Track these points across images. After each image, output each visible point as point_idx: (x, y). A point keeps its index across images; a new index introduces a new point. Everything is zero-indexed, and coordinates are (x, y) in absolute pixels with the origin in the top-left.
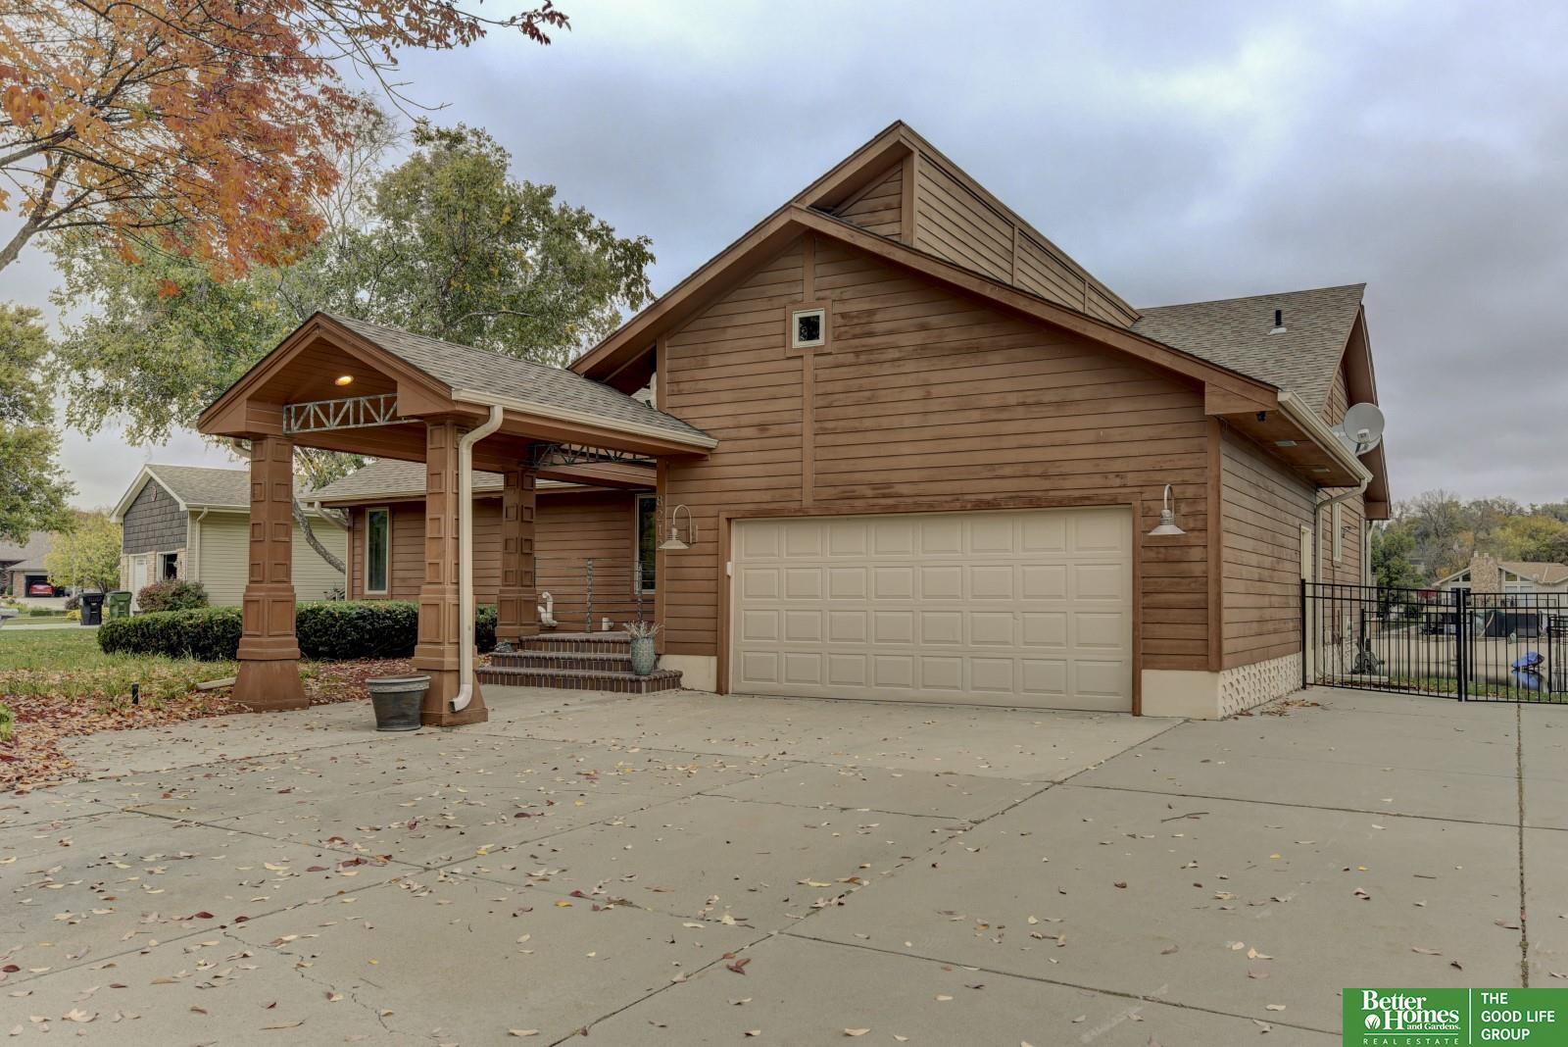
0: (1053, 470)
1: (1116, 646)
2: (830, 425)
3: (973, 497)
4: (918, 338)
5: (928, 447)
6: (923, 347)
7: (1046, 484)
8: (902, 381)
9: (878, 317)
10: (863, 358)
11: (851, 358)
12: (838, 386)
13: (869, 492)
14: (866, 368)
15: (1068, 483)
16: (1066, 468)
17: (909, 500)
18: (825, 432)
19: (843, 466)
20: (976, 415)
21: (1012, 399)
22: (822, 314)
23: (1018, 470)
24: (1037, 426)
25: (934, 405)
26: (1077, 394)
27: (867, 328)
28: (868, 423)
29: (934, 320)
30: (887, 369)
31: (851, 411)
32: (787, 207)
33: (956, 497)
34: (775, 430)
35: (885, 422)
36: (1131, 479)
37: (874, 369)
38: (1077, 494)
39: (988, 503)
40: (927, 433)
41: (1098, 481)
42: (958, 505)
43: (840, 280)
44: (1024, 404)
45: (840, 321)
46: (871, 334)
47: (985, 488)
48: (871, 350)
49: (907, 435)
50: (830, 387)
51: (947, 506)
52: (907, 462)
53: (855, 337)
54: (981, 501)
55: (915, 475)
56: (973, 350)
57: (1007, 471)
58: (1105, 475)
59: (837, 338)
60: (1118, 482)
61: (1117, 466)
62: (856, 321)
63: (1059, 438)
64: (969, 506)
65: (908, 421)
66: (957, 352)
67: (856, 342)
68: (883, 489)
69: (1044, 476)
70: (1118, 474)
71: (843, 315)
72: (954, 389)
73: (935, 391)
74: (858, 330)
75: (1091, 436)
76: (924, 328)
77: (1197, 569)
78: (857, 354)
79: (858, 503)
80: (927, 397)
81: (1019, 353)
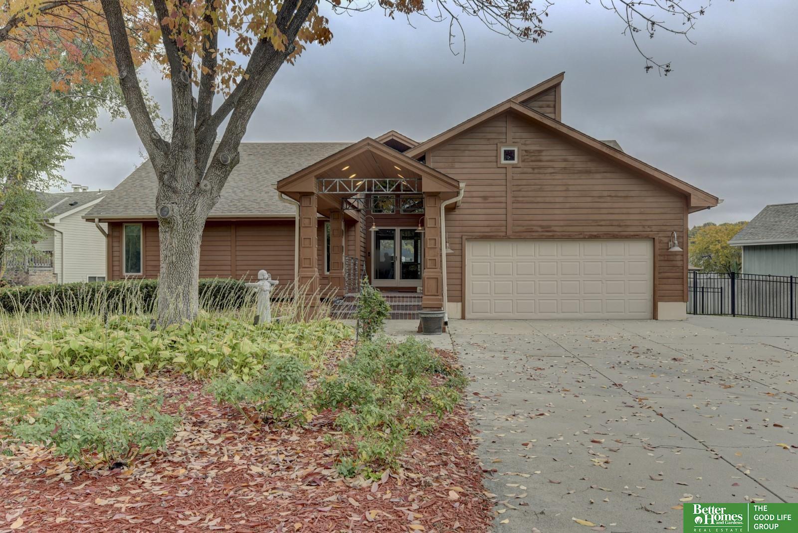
0: (622, 224)
1: (644, 293)
2: (520, 199)
3: (588, 233)
4: (563, 165)
5: (567, 211)
6: (565, 168)
7: (620, 229)
8: (555, 182)
9: (544, 153)
10: (536, 171)
11: (530, 170)
12: (524, 182)
13: (540, 229)
14: (538, 175)
15: (629, 229)
16: (628, 223)
17: (558, 233)
18: (518, 202)
19: (527, 217)
20: (589, 199)
21: (605, 194)
22: (516, 149)
23: (608, 223)
24: (616, 205)
25: (570, 194)
26: (632, 194)
27: (538, 158)
28: (539, 199)
29: (570, 158)
30: (548, 177)
31: (530, 194)
32: (509, 101)
33: (581, 233)
34: (491, 200)
35: (547, 200)
36: (654, 228)
37: (542, 176)
38: (632, 233)
39: (595, 236)
40: (568, 205)
41: (641, 228)
42: (581, 236)
43: (525, 135)
44: (610, 196)
45: (524, 153)
46: (540, 161)
47: (594, 230)
48: (540, 168)
49: (558, 206)
50: (519, 182)
51: (577, 237)
52: (557, 217)
53: (532, 161)
54: (593, 235)
55: (562, 223)
56: (588, 172)
57: (603, 223)
58: (644, 226)
59: (523, 161)
60: (649, 229)
61: (649, 223)
62: (533, 154)
63: (625, 211)
64: (587, 237)
65: (557, 200)
66: (580, 172)
67: (531, 163)
68: (547, 229)
69: (619, 226)
70: (649, 226)
71: (526, 151)
72: (579, 188)
73: (571, 188)
74: (533, 158)
75: (638, 211)
76: (565, 160)
77: (679, 264)
78: (533, 169)
79: (534, 234)
80: (567, 190)
81: (608, 175)
